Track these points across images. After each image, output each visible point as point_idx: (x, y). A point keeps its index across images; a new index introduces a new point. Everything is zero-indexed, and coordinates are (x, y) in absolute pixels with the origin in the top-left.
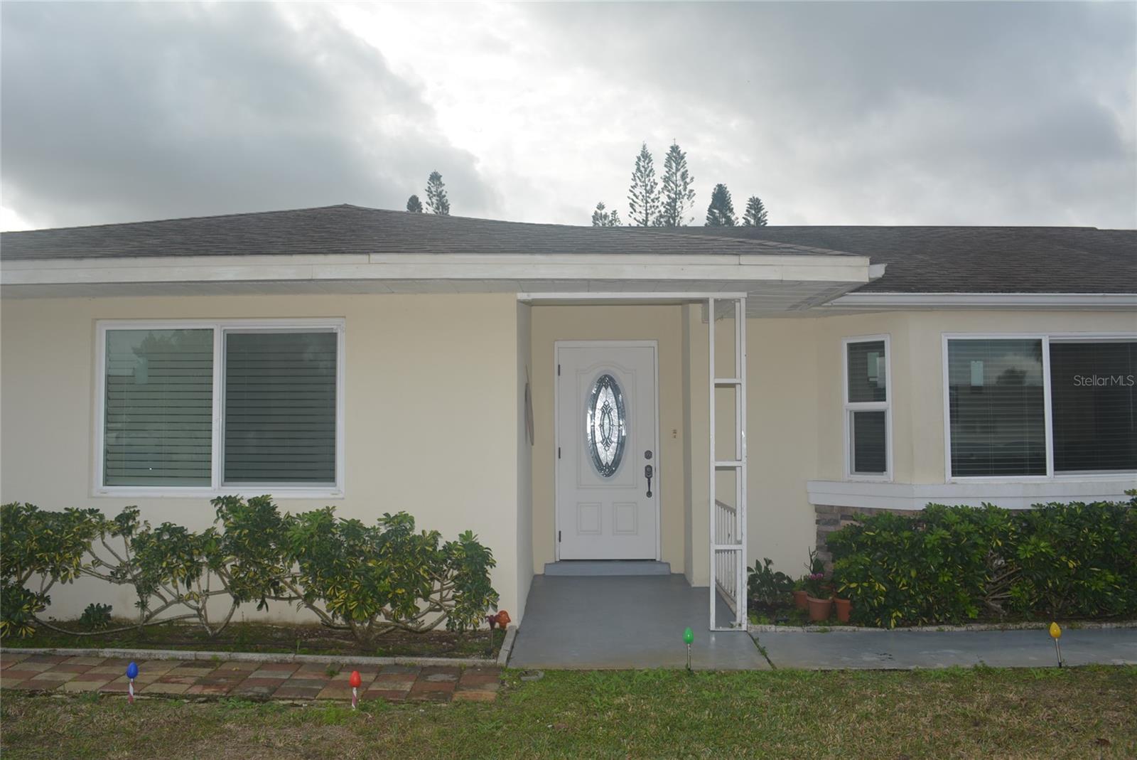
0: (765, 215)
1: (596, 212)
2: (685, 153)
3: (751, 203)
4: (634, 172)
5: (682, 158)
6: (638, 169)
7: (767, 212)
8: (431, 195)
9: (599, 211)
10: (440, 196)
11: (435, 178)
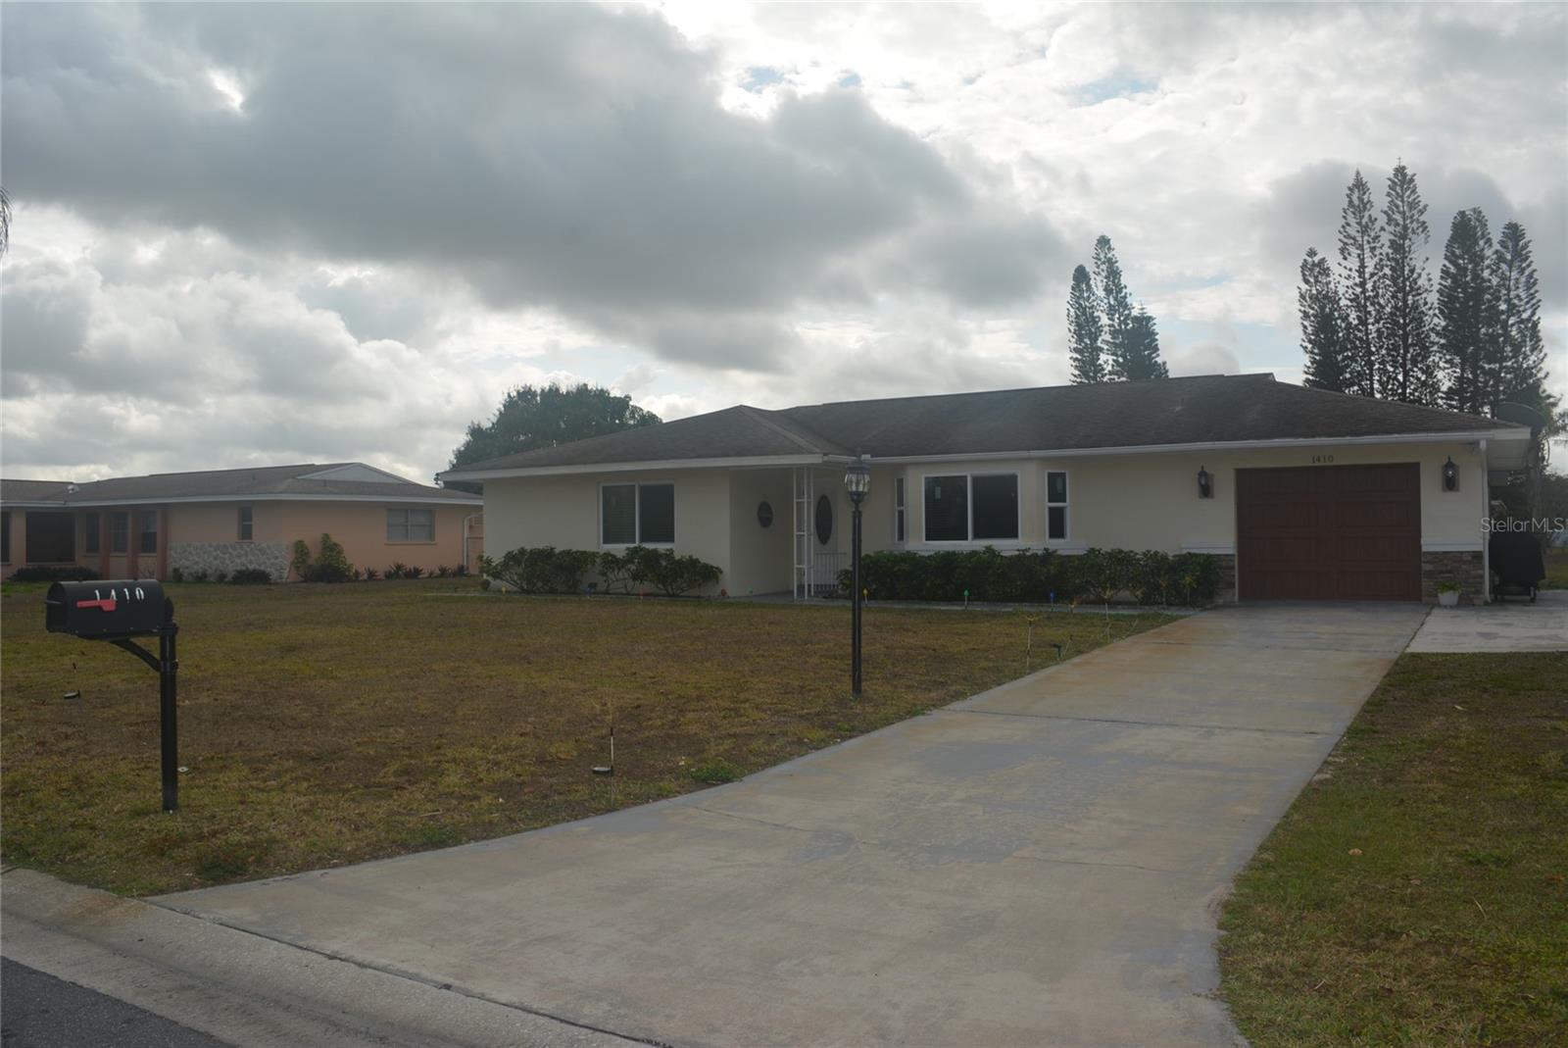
0: (1526, 245)
1: (1305, 260)
2: (1415, 175)
3: (1506, 231)
4: (1346, 207)
5: (1412, 180)
6: (1351, 202)
7: (1529, 242)
8: (1099, 263)
9: (1310, 259)
10: (1111, 262)
11: (1103, 242)
